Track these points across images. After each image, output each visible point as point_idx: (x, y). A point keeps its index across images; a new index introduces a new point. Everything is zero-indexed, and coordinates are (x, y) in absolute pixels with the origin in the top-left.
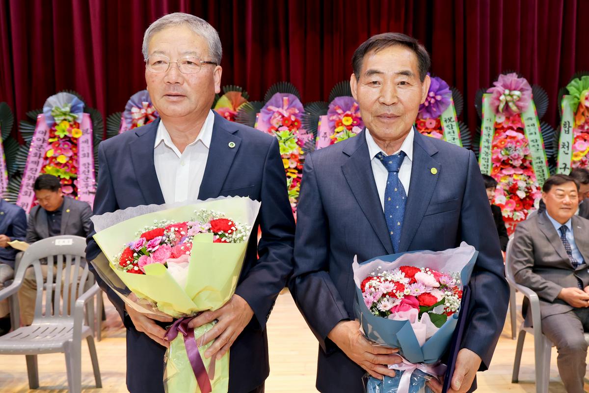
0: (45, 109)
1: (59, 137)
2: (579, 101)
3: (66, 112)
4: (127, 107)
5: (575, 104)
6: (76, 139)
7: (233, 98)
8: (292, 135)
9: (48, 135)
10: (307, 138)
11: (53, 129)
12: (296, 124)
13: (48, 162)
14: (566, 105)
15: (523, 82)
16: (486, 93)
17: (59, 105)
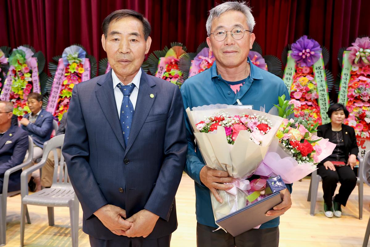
0: (63, 55)
1: (71, 73)
3: (75, 57)
6: (81, 74)
7: (177, 50)
9: (64, 71)
11: (68, 67)
13: (64, 87)
16: (346, 50)
17: (71, 53)
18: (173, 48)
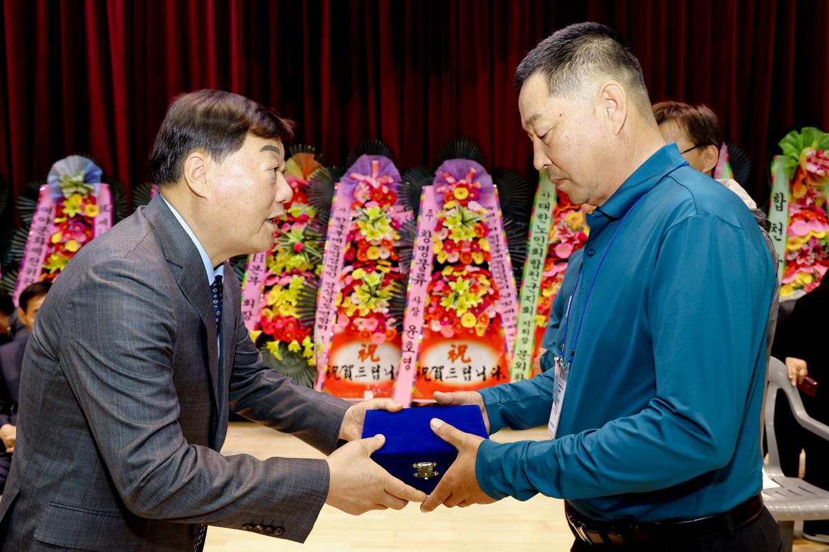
0: (51, 178)
1: (68, 216)
2: (798, 163)
3: (78, 182)
5: (791, 168)
6: (92, 219)
7: (303, 162)
8: (383, 213)
9: (54, 212)
10: (405, 216)
11: (61, 204)
12: (390, 198)
13: (53, 249)
14: (779, 169)
17: (68, 172)
18: (294, 157)
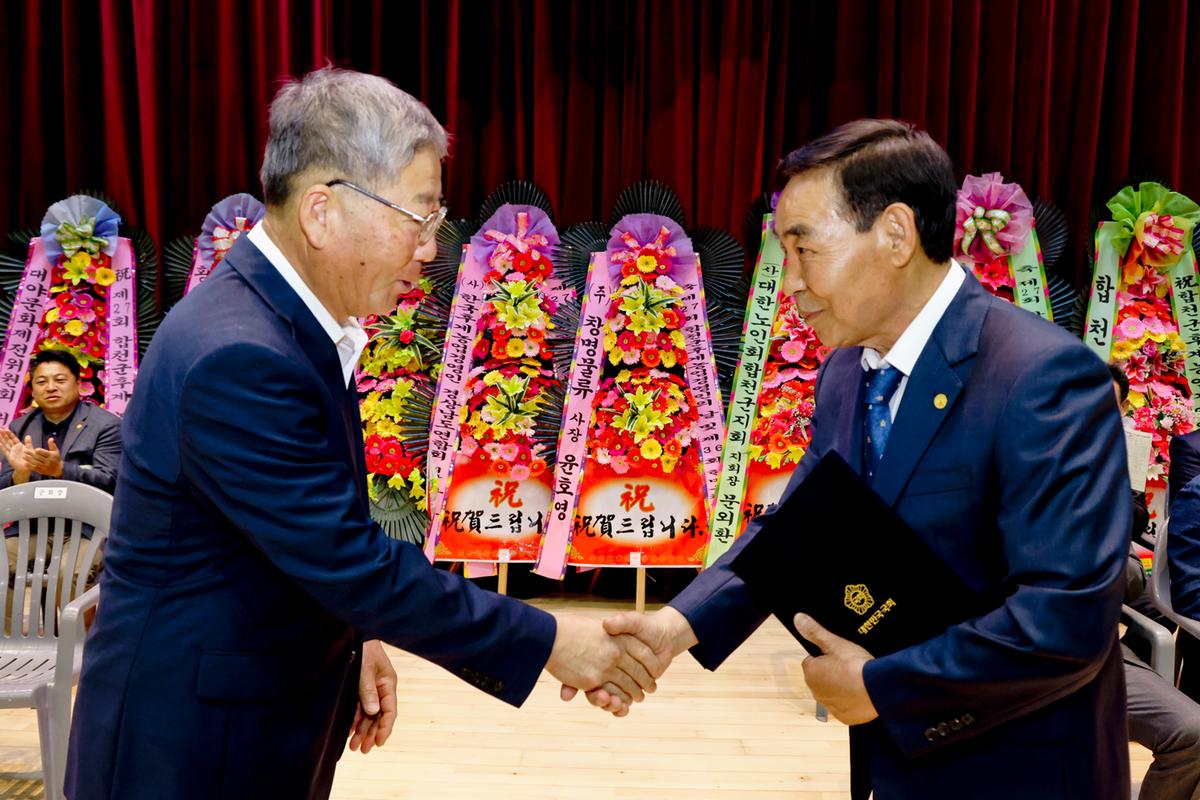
0: (45, 227)
1: (70, 283)
2: (1133, 233)
3: (86, 233)
4: (204, 226)
5: (1124, 240)
6: (106, 289)
8: (531, 289)
9: (49, 278)
10: (563, 296)
11: (60, 267)
12: (542, 267)
13: (47, 332)
14: (1106, 241)
15: (1015, 193)
17: (71, 219)
